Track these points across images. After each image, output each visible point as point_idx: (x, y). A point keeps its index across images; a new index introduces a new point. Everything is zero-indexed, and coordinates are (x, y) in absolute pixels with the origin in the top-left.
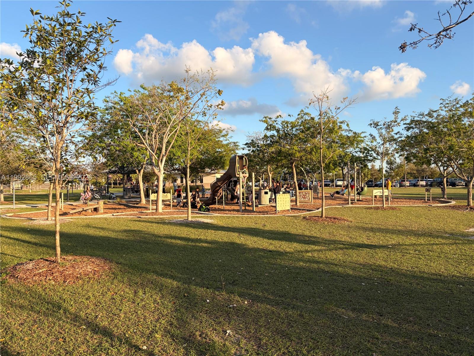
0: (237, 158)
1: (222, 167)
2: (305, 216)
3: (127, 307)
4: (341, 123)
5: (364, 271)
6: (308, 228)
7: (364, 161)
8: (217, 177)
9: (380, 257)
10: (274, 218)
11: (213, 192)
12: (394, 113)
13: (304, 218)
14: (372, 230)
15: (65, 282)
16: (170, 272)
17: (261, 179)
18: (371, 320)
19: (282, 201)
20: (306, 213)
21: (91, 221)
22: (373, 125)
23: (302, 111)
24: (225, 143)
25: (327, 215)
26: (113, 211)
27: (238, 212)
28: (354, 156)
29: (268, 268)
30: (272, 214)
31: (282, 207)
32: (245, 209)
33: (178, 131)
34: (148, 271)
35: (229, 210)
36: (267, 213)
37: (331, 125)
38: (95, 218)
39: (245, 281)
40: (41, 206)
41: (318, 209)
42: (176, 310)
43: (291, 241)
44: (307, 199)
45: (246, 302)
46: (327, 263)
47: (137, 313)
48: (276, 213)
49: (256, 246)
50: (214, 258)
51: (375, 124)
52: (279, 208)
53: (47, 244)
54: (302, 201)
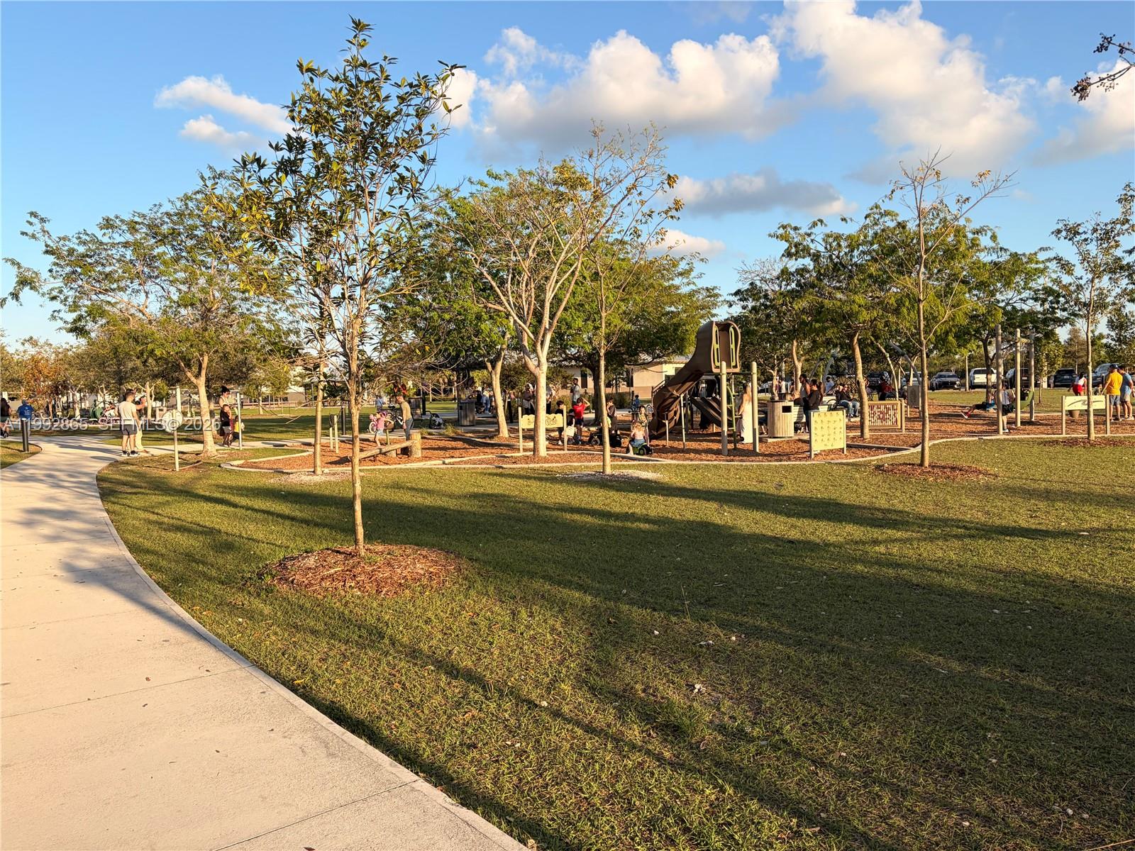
0: (715, 329)
1: (678, 349)
2: (880, 464)
3: (500, 637)
4: (977, 232)
5: (1005, 584)
6: (886, 492)
7: (1045, 321)
8: (668, 374)
9: (1051, 558)
10: (803, 468)
11: (658, 408)
12: (1120, 201)
13: (878, 467)
14: (1047, 495)
15: (378, 592)
16: (576, 578)
17: (775, 373)
18: (998, 678)
19: (825, 427)
20: (887, 455)
21: (402, 475)
22: (1064, 233)
23: (877, 207)
24: (685, 290)
25: (935, 461)
26: (441, 453)
27: (719, 454)
28: (1017, 311)
29: (783, 575)
30: (800, 459)
31: (826, 442)
32: (735, 448)
33: (577, 273)
34: (532, 575)
35: (697, 451)
36: (788, 456)
37: (950, 239)
38: (408, 469)
39: (733, 599)
40: (291, 444)
41: (915, 446)
42: (595, 647)
43: (841, 522)
44: (889, 423)
45: (734, 638)
46: (919, 567)
47: (521, 648)
48: (810, 457)
49: (757, 530)
50: (665, 554)
51: (1068, 230)
52: (817, 447)
53: (328, 521)
54: (877, 426)
